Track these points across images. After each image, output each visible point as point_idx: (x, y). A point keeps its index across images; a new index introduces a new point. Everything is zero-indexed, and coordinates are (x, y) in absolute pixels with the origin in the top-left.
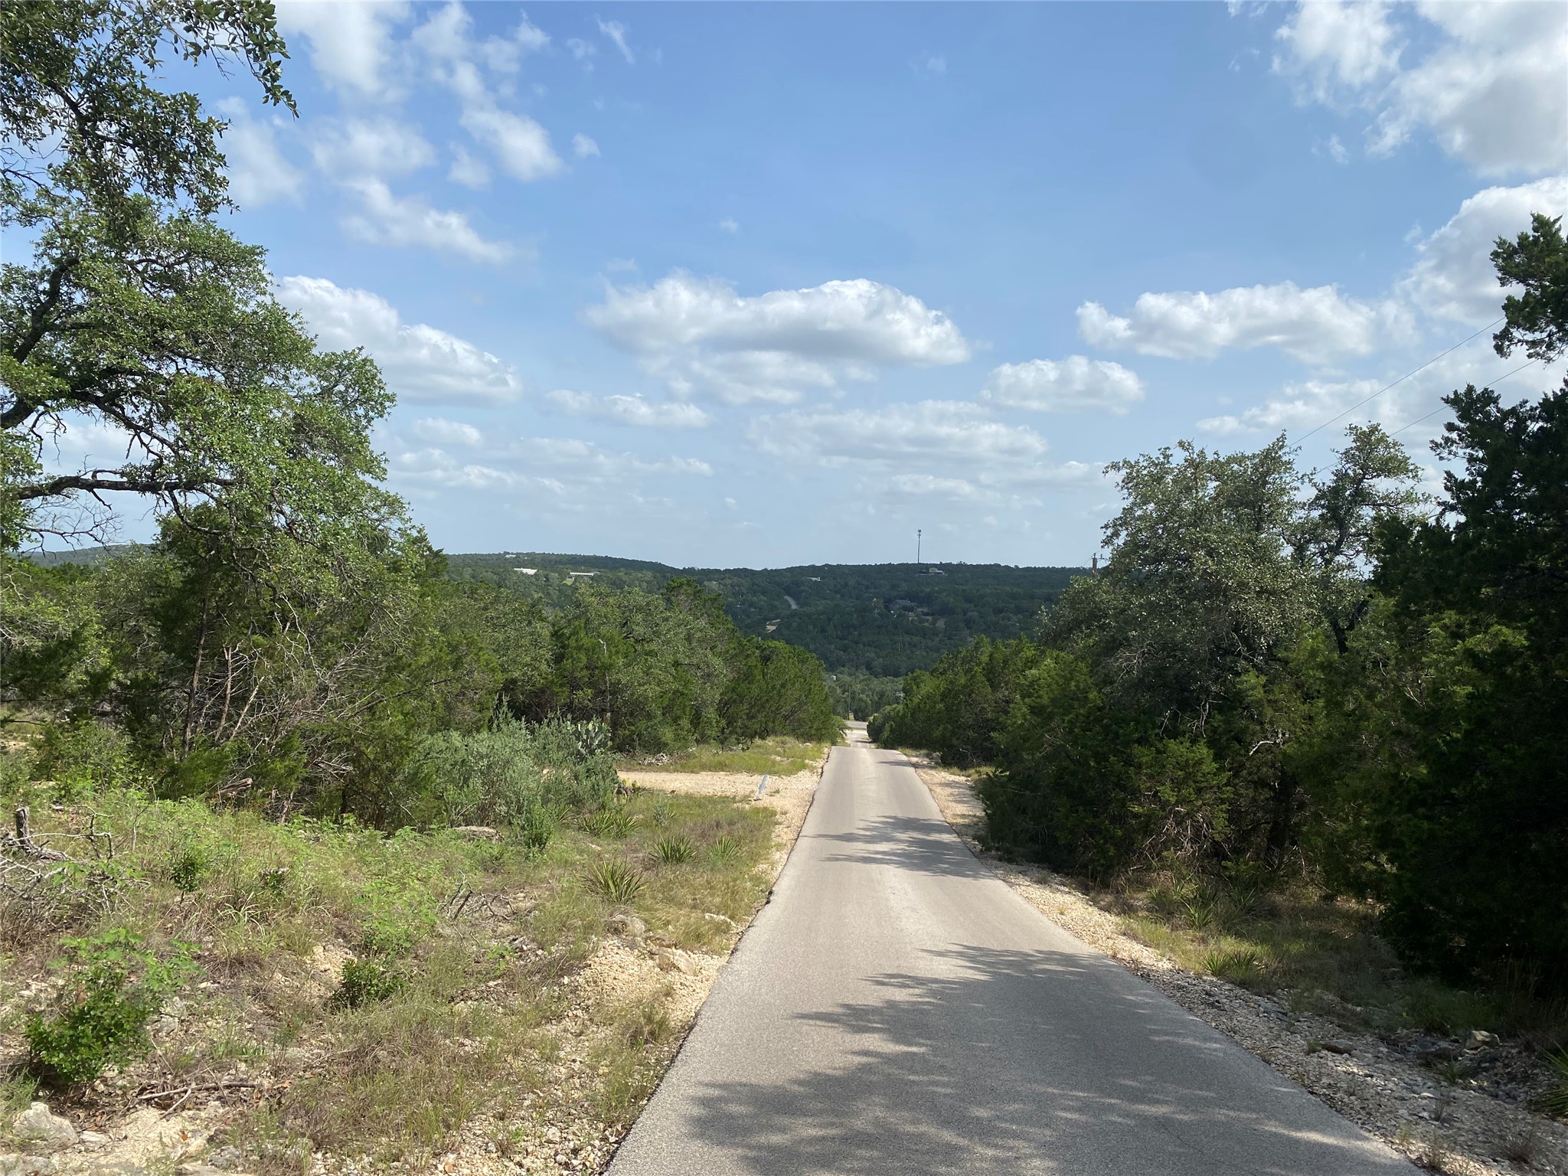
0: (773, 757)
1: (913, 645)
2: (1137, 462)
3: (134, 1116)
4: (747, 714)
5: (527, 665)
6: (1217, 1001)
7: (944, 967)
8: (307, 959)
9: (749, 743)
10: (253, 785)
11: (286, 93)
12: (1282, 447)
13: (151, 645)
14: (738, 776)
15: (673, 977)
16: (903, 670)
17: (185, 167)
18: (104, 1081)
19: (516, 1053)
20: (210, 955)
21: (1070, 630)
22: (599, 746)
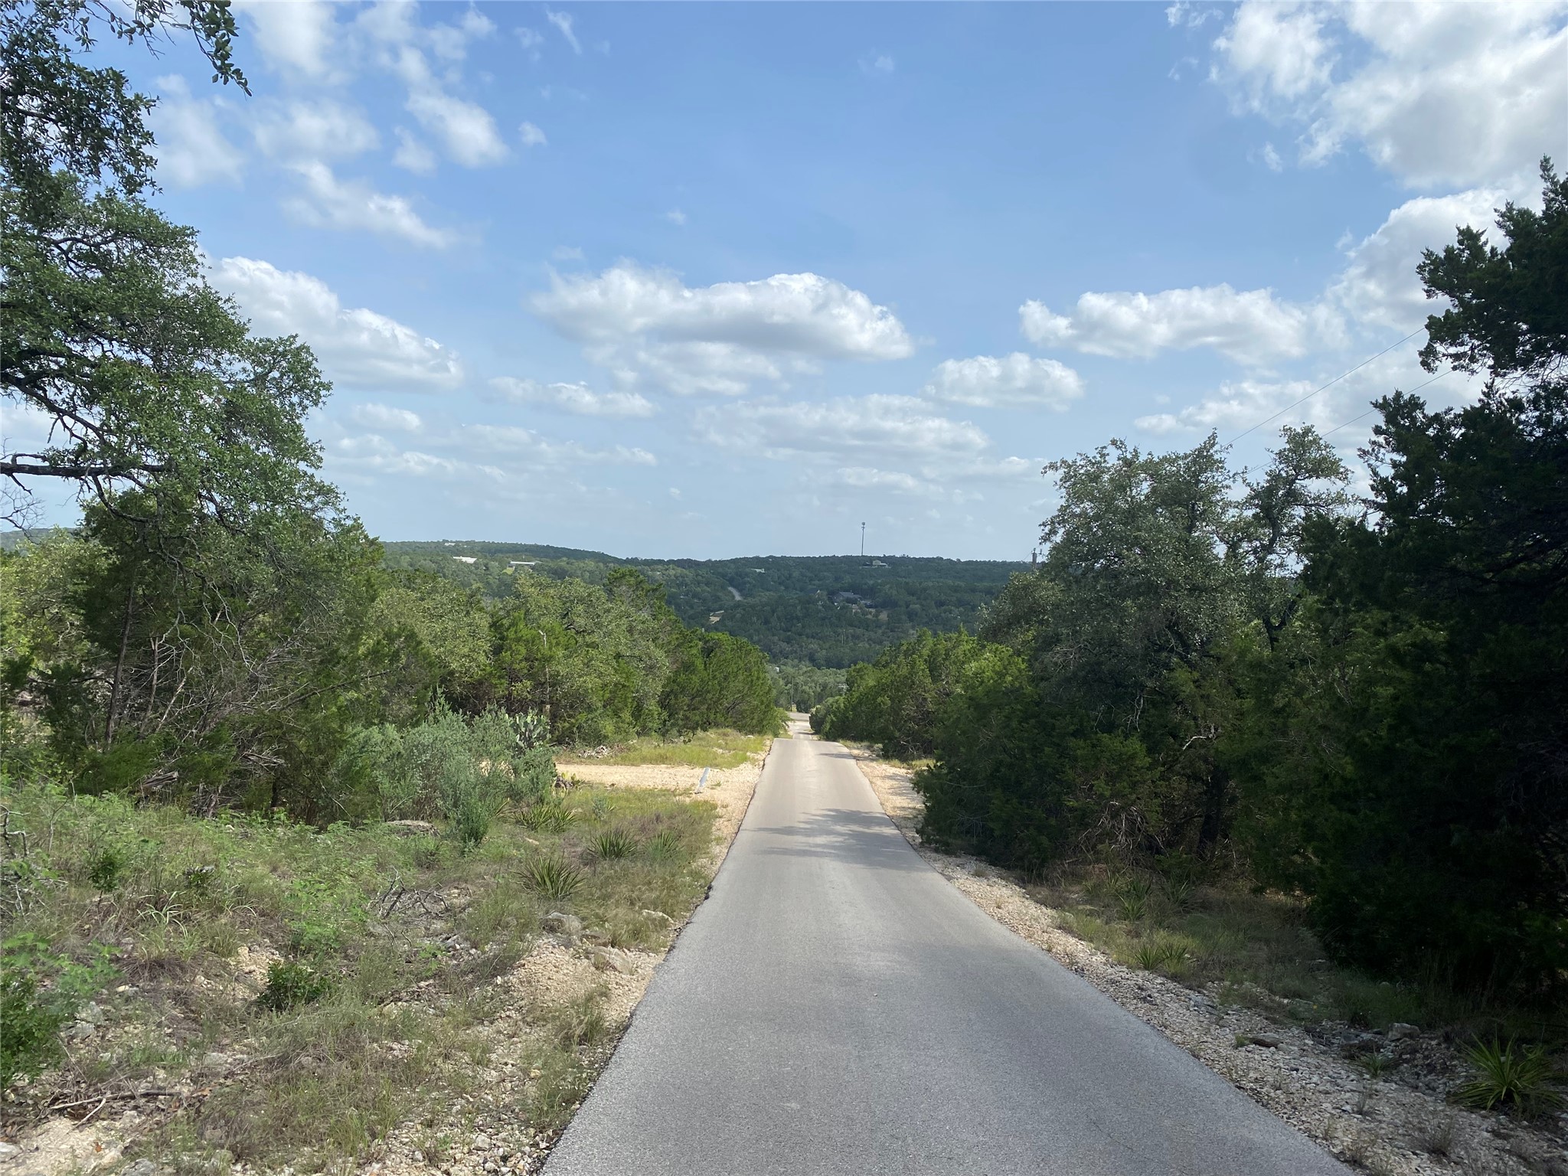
0: (715, 749)
1: (855, 637)
2: (1075, 462)
3: (46, 1126)
4: (688, 706)
5: (464, 656)
6: (1150, 996)
7: (882, 964)
8: (232, 961)
9: (691, 735)
10: (179, 779)
11: (237, 72)
12: (1213, 445)
13: (74, 633)
14: (680, 769)
15: (610, 976)
16: (846, 662)
17: (111, 144)
18: (15, 1090)
19: (447, 1057)
20: (129, 957)
21: (1009, 625)
22: (538, 739)
